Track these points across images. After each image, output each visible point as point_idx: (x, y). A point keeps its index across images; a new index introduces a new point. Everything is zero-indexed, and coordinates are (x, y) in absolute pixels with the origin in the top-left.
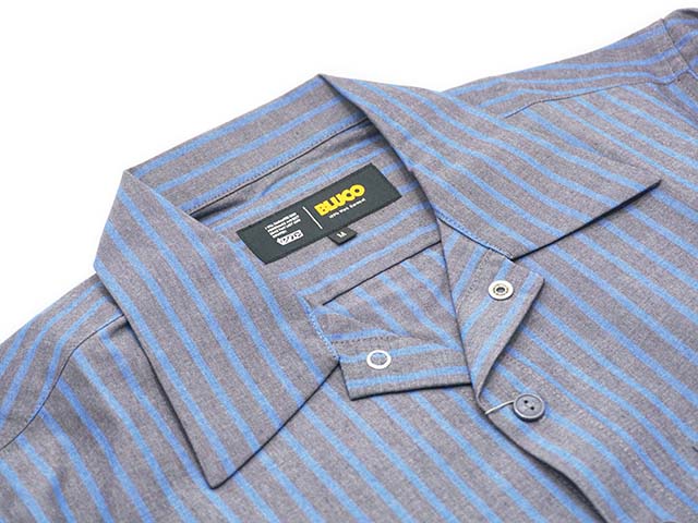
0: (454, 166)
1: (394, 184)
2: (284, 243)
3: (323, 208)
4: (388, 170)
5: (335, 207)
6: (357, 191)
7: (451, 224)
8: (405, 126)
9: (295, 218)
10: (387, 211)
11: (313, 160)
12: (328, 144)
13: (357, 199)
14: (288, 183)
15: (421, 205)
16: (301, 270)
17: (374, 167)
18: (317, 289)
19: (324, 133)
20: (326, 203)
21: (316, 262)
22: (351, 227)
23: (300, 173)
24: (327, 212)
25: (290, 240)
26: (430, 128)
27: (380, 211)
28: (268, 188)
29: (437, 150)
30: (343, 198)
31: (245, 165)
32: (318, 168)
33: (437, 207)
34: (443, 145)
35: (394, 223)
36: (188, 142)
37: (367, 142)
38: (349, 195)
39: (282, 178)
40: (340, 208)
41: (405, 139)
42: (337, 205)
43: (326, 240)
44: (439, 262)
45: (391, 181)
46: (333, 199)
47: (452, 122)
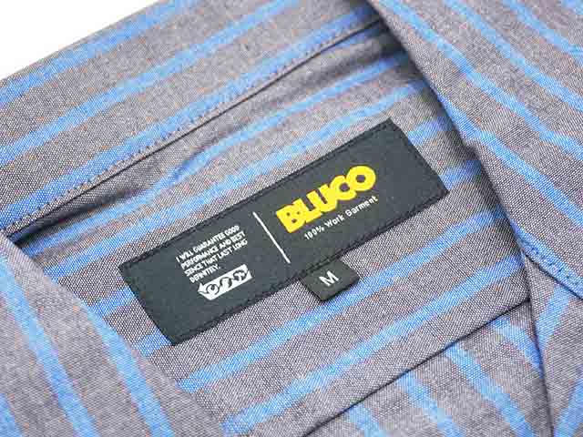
0: (557, 138)
1: (435, 166)
2: (211, 296)
3: (294, 216)
4: (423, 135)
5: (316, 214)
6: (362, 178)
7: (553, 270)
8: (457, 44)
9: (234, 237)
10: (419, 226)
11: (276, 102)
12: (306, 71)
13: (362, 196)
14: (224, 153)
15: (487, 213)
16: (245, 358)
17: (396, 129)
18: (276, 408)
19: (299, 48)
20: (299, 203)
21: (276, 341)
22: (347, 259)
23: (251, 131)
24: (299, 224)
25: (225, 289)
26: (506, 48)
27: (406, 225)
28: (186, 163)
29: (521, 99)
30: (332, 194)
31: (145, 114)
32: (286, 124)
33: (523, 231)
34: (531, 87)
35: (432, 252)
36: (35, 67)
37: (380, 68)
38: (344, 188)
39: (214, 141)
40: (326, 216)
41: (458, 73)
42: (321, 208)
43: (295, 289)
44: (526, 354)
45: (428, 159)
46: (312, 196)
47: (549, 35)
